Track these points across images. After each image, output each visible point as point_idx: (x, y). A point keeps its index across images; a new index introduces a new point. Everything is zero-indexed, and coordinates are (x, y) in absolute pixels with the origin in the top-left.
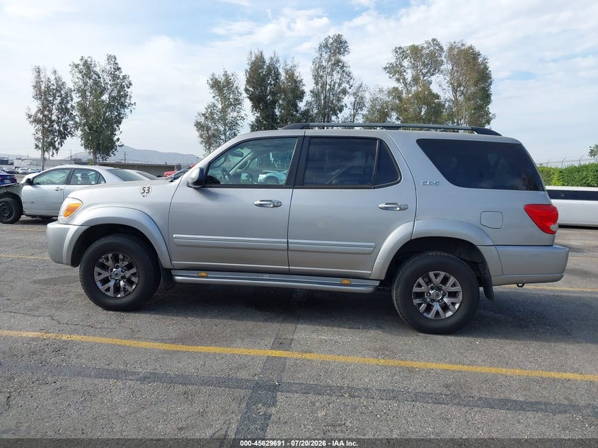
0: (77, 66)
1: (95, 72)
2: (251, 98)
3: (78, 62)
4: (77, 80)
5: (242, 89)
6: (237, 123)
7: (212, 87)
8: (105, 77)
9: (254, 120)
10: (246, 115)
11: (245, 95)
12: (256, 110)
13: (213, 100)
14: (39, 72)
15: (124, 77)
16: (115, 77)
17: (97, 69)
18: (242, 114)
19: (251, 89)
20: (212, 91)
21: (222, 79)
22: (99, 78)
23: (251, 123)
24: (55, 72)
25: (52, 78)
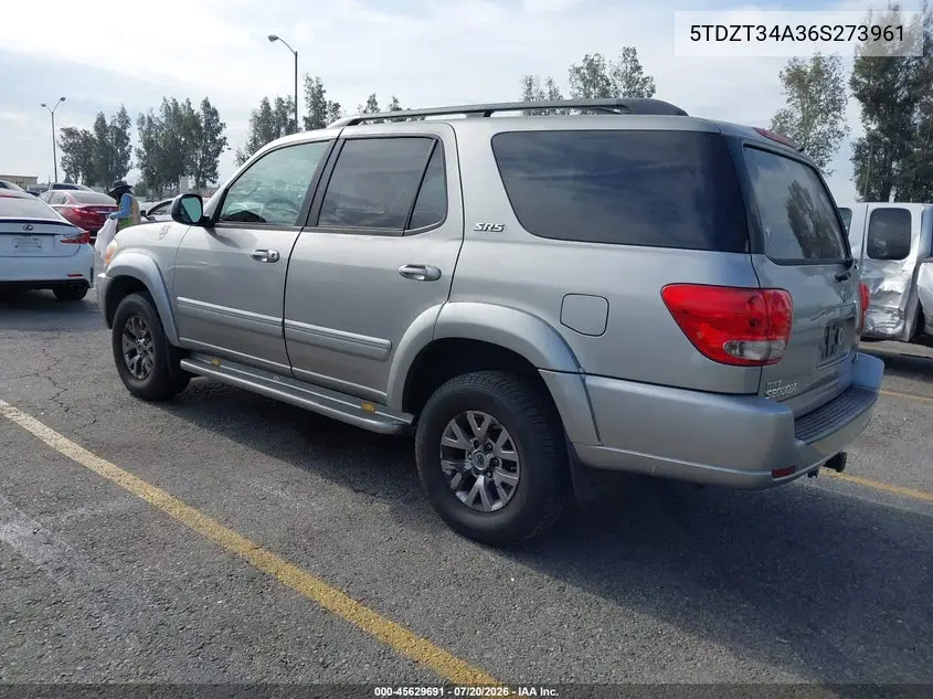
0: (578, 71)
1: (602, 77)
2: (861, 97)
3: (580, 64)
4: (577, 91)
5: (845, 83)
6: (828, 144)
7: (789, 82)
8: (617, 82)
9: (864, 135)
10: (846, 128)
11: (849, 91)
12: (871, 118)
13: (788, 107)
14: (530, 84)
15: (645, 81)
16: (630, 81)
17: (607, 72)
18: (840, 126)
19: (864, 80)
20: (789, 89)
21: (809, 67)
22: (609, 84)
23: (857, 142)
24: (550, 82)
25: (546, 90)
